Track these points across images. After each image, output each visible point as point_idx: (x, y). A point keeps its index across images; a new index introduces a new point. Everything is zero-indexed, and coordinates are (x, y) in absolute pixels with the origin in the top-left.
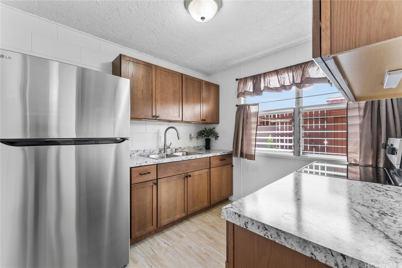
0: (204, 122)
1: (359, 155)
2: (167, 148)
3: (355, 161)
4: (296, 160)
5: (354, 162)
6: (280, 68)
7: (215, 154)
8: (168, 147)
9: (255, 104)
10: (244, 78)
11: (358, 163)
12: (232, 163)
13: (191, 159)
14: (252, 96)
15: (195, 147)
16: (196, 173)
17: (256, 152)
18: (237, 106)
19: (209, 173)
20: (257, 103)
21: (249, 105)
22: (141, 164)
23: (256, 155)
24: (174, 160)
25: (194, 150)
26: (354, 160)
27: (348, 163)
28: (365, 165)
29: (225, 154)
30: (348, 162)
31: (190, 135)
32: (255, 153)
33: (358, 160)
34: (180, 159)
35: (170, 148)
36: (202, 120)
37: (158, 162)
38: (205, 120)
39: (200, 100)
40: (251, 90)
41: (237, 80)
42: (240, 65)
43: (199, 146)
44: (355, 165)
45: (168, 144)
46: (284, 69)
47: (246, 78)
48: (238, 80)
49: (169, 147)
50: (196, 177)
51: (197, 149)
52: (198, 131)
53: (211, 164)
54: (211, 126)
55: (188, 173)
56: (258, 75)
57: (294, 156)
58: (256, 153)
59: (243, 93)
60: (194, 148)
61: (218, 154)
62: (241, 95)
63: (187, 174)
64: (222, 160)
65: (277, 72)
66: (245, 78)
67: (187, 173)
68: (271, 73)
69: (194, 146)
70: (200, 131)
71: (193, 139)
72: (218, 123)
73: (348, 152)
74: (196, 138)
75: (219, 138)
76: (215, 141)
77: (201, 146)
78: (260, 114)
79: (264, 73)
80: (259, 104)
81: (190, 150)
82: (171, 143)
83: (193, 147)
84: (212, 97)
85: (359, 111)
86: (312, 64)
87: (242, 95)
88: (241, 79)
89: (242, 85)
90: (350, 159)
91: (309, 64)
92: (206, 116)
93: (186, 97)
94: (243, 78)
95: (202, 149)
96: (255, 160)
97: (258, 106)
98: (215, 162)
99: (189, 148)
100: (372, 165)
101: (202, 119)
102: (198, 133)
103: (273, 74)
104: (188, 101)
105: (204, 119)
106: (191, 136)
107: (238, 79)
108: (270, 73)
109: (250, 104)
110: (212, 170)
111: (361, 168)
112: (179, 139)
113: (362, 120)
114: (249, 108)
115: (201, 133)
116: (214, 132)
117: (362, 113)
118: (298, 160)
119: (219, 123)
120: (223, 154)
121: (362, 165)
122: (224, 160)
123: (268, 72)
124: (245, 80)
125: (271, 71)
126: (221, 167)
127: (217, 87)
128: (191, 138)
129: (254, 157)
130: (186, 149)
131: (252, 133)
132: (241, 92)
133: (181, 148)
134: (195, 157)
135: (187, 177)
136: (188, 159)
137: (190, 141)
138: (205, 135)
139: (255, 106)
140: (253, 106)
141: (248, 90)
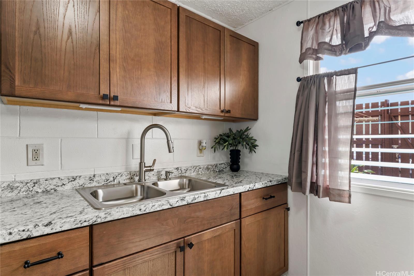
0: (227, 115)
2: (145, 172)
7: (251, 186)
8: (149, 168)
9: (345, 70)
10: (316, 17)
12: (286, 203)
13: (194, 202)
14: (336, 55)
15: (210, 167)
16: (207, 235)
17: (352, 183)
18: (299, 80)
19: (238, 231)
20: (353, 69)
21: (330, 76)
22: (28, 233)
24: (145, 211)
25: (208, 172)
29: (273, 184)
31: (200, 143)
32: (350, 187)
34: (163, 205)
35: (153, 170)
36: (222, 111)
38: (229, 112)
39: (218, 69)
40: (337, 40)
41: (298, 24)
43: (217, 164)
45: (148, 162)
47: (322, 16)
48: (302, 24)
49: (152, 168)
50: (207, 246)
51: (213, 171)
52: (217, 134)
53: (243, 210)
54: (243, 126)
55: (186, 238)
59: (313, 49)
60: (208, 169)
61: (259, 185)
62: (310, 54)
63: (182, 239)
64: (266, 199)
66: (319, 16)
67: (183, 237)
69: (208, 165)
70: (221, 135)
71: (205, 151)
72: (256, 119)
74: (212, 148)
75: (257, 150)
76: (249, 155)
77: (222, 164)
80: (359, 69)
81: (200, 172)
82: (155, 160)
83: (206, 167)
84: (244, 64)
87: (312, 54)
88: (309, 20)
89: (311, 32)
92: (232, 104)
93: (189, 60)
94: (313, 18)
95: (224, 170)
97: (354, 75)
98: (252, 205)
99: (198, 168)
101: (222, 108)
102: (215, 138)
105: (227, 109)
106: (202, 144)
107: (302, 22)
109: (333, 71)
110: (246, 222)
112: (170, 152)
114: (330, 82)
115: (221, 139)
116: (247, 136)
119: (258, 119)
120: (268, 185)
122: (271, 197)
126: (264, 212)
127: (254, 46)
128: (201, 148)
129: (348, 196)
130: (190, 171)
131: (340, 139)
132: (310, 48)
133: (179, 170)
134: (205, 196)
135: (182, 249)
136: (185, 203)
137: (199, 155)
138: (229, 143)
139: (346, 77)
140: (341, 76)
141: (327, 41)
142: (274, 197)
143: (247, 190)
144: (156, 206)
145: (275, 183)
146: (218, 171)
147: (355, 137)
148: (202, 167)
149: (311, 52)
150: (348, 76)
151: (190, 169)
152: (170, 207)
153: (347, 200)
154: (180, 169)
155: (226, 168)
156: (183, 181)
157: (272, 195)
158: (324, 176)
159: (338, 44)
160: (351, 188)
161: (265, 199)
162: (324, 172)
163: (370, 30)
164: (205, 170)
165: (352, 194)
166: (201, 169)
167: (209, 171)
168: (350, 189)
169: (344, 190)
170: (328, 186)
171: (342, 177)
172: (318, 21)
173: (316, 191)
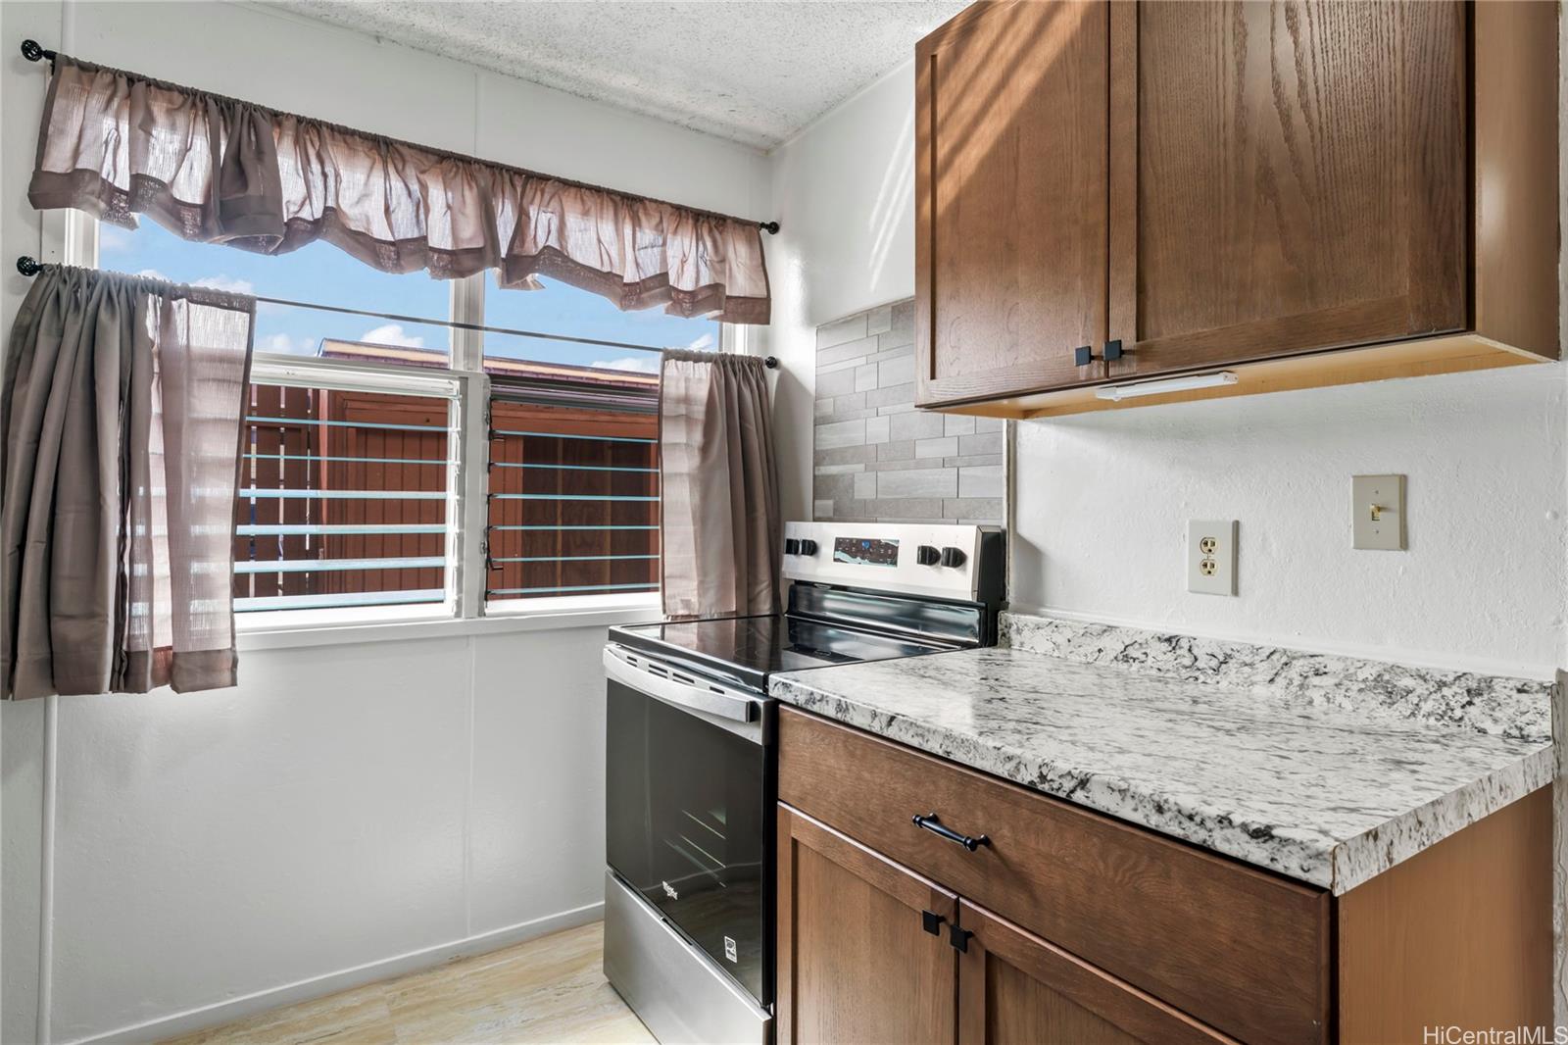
1: (695, 584)
3: (687, 604)
4: (468, 636)
5: (683, 608)
6: (409, 141)
9: (218, 294)
11: (696, 613)
14: (184, 234)
17: (237, 627)
18: (26, 267)
20: (242, 297)
21: (168, 294)
23: (238, 648)
26: (682, 601)
27: (665, 616)
28: (726, 613)
30: (664, 612)
32: (233, 638)
33: (694, 599)
40: (191, 187)
41: (32, 50)
44: (687, 619)
46: (430, 156)
47: (143, 84)
48: (45, 62)
57: (458, 620)
58: (237, 635)
59: (103, 181)
62: (88, 193)
65: (385, 149)
66: (131, 79)
68: (349, 139)
73: (666, 575)
78: (262, 373)
79: (300, 120)
80: (259, 304)
85: (689, 432)
86: (557, 196)
87: (99, 197)
88: (84, 66)
90: (673, 601)
91: (549, 188)
96: (234, 683)
97: (246, 315)
100: (736, 612)
103: (362, 154)
107: (48, 55)
108: (339, 136)
109: (177, 283)
111: (710, 628)
113: (696, 460)
114: (167, 316)
117: (698, 437)
118: (477, 636)
121: (716, 617)
123: (332, 128)
124: (136, 91)
125: (351, 126)
129: (229, 666)
131: (202, 499)
132: (95, 174)
139: (221, 313)
140: (206, 307)
141: (166, 181)
147: (253, 493)
149: (96, 186)
150: (226, 311)
153: (227, 676)
158: (151, 617)
159: (189, 200)
160: (237, 641)
162: (152, 611)
163: (295, 209)
165: (240, 657)
168: (233, 645)
169: (219, 651)
170: (170, 648)
171: (214, 613)
172: (129, 95)
173: (128, 675)
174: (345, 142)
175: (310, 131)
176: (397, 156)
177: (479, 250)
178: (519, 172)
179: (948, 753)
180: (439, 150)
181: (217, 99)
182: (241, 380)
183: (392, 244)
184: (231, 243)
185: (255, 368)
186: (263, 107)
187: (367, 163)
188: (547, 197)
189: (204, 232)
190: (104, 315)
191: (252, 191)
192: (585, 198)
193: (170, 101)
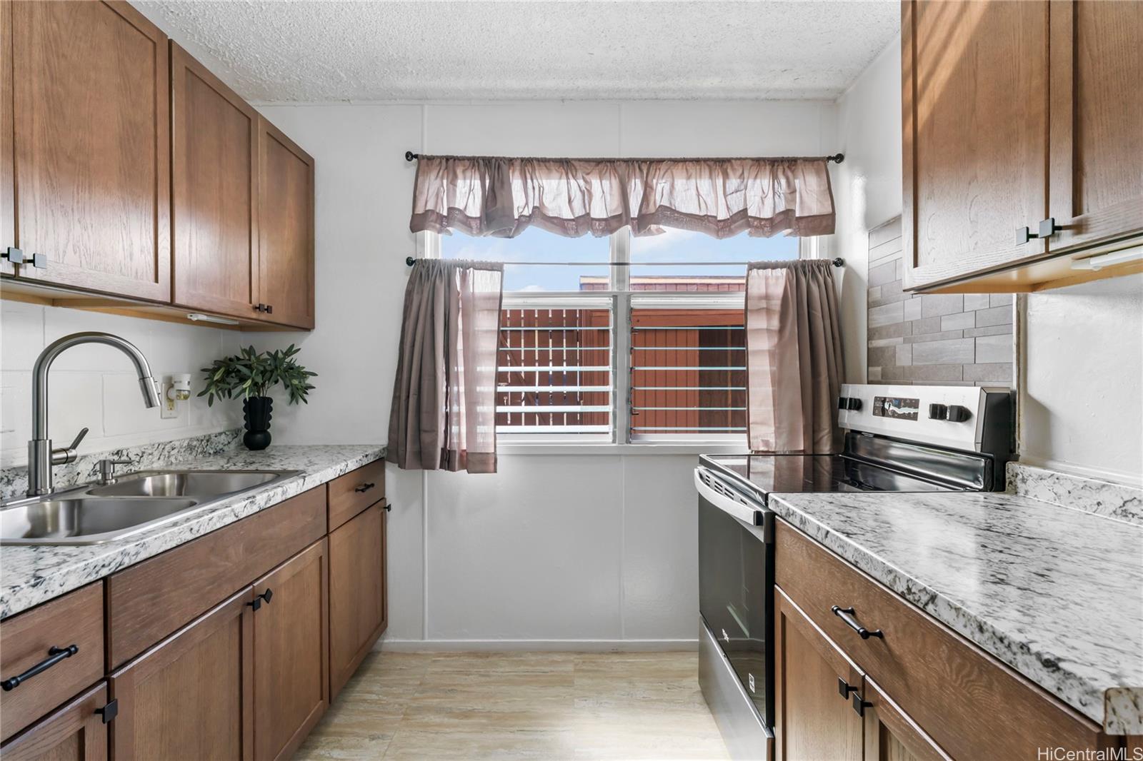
0: (264, 316)
1: (773, 429)
2: (51, 465)
3: (766, 443)
4: (620, 455)
5: (763, 446)
6: (579, 157)
7: (343, 466)
8: (64, 455)
9: (487, 263)
10: (441, 158)
11: (773, 450)
12: (383, 499)
14: (472, 234)
15: (195, 443)
16: (286, 571)
17: (497, 441)
18: (410, 262)
19: (324, 560)
20: (497, 263)
21: (465, 266)
23: (498, 453)
26: (763, 441)
27: (750, 451)
28: (791, 451)
29: (369, 462)
30: (750, 448)
32: (495, 447)
33: (772, 440)
34: (225, 516)
35: (71, 459)
36: (256, 308)
37: (119, 559)
38: (269, 310)
40: (474, 210)
41: (409, 156)
42: (421, 99)
43: (210, 435)
44: (766, 454)
45: (61, 436)
46: (590, 163)
47: (452, 160)
48: (415, 160)
50: (284, 597)
51: (201, 453)
53: (331, 515)
55: (255, 585)
56: (503, 159)
57: (614, 445)
58: (497, 446)
59: (437, 213)
60: (190, 448)
62: (432, 221)
63: (251, 587)
64: (363, 491)
65: (566, 165)
66: (448, 159)
67: (251, 584)
68: (548, 164)
69: (191, 439)
71: (182, 405)
72: (305, 324)
73: (750, 422)
74: (203, 394)
75: (311, 396)
77: (222, 434)
78: (508, 304)
79: (522, 160)
80: (505, 265)
81: (173, 459)
82: (84, 432)
83: (185, 444)
84: (291, 202)
85: (769, 319)
87: (436, 222)
88: (430, 159)
89: (432, 183)
90: (756, 440)
91: (664, 166)
93: (191, 177)
94: (438, 157)
95: (226, 448)
96: (495, 472)
97: (499, 273)
98: (343, 503)
99: (168, 448)
100: (804, 451)
101: (255, 302)
102: (204, 370)
103: (554, 171)
104: (196, 204)
105: (266, 303)
106: (177, 386)
107: (416, 156)
108: (541, 163)
109: (469, 260)
110: (335, 539)
111: (783, 461)
112: (151, 405)
113: (775, 340)
114: (464, 277)
115: (227, 373)
116: (291, 367)
117: (775, 323)
118: (626, 455)
119: (314, 328)
120: (364, 464)
121: (787, 453)
122: (368, 487)
123: (538, 160)
124: (449, 164)
125: (548, 157)
126: (357, 519)
127: (307, 165)
128: (173, 394)
129: (493, 461)
130: (150, 456)
131: (481, 372)
132: (432, 211)
133: (123, 455)
134: (284, 493)
135: (254, 605)
136: (256, 509)
137: (167, 413)
138: (253, 380)
139: (488, 273)
140: (482, 271)
141: (461, 208)
142: (373, 485)
143: (337, 476)
144: (214, 520)
145: (371, 459)
146: (212, 452)
148: (177, 444)
149: (434, 217)
150: (490, 272)
151: (150, 452)
152: (236, 519)
153: (492, 467)
154: (125, 453)
155: (229, 443)
156: (163, 481)
157: (369, 483)
158: (459, 434)
159: (474, 216)
160: (497, 449)
161: (360, 492)
162: (460, 430)
163: (520, 211)
164: (184, 451)
165: (498, 457)
166: (176, 451)
167: (194, 453)
168: (495, 450)
169: (488, 453)
170: (465, 450)
171: (485, 433)
172: (446, 168)
173: (448, 461)
174: (546, 166)
175: (529, 165)
176: (573, 168)
177: (620, 215)
178: (644, 161)
179: (857, 562)
180: (596, 159)
181: (484, 159)
182: (498, 308)
183: (573, 220)
184: (493, 234)
185: (504, 301)
186: (504, 158)
187: (557, 175)
188: (662, 173)
189: (480, 231)
190: (438, 282)
191: (499, 205)
192: (688, 168)
193: (464, 166)
